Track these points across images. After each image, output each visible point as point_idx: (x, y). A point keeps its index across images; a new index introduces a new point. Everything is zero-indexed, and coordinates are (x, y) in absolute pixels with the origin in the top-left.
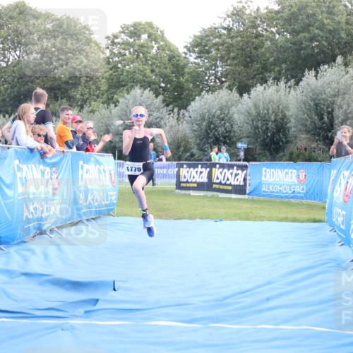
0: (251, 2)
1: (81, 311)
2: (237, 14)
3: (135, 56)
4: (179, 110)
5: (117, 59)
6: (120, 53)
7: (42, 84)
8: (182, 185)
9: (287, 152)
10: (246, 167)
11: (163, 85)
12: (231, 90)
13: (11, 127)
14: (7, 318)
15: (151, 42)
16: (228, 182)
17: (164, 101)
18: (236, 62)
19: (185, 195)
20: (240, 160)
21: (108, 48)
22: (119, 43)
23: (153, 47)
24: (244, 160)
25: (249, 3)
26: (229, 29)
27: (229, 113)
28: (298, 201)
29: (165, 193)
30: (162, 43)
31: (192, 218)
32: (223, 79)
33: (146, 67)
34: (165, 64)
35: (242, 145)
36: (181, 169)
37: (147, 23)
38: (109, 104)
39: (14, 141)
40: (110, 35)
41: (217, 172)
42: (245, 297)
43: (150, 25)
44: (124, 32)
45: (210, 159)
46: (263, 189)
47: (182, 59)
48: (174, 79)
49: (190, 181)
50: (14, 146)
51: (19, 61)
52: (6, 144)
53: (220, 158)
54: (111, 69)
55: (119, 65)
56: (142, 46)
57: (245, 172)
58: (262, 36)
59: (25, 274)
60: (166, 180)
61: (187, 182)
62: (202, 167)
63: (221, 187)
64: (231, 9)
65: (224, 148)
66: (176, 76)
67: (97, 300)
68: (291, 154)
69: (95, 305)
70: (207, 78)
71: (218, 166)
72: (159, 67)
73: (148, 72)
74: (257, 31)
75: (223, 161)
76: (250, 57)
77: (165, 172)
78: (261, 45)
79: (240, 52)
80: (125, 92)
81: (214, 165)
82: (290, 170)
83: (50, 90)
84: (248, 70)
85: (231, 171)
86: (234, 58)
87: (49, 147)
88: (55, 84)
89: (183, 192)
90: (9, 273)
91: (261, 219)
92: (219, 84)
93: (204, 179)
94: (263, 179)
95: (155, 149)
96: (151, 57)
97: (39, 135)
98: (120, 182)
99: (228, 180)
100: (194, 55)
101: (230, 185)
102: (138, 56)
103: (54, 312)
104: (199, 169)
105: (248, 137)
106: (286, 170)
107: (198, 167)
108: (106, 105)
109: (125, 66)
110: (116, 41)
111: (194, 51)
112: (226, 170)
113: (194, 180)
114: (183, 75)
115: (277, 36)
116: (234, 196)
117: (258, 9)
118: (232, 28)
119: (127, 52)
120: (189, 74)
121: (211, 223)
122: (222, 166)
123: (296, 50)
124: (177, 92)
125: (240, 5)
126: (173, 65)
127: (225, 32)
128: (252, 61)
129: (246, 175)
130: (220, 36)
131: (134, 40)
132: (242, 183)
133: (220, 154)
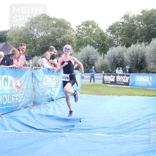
0: (131, 12)
1: (68, 130)
2: (126, 17)
3: (87, 34)
4: (104, 54)
5: (80, 34)
6: (81, 32)
7: (52, 44)
8: (105, 82)
9: (145, 70)
10: (129, 75)
11: (97, 44)
12: (123, 46)
13: (41, 61)
14: (40, 132)
15: (93, 28)
16: (122, 81)
17: (98, 51)
18: (125, 35)
19: (106, 86)
20: (127, 73)
21: (76, 31)
22: (81, 29)
23: (94, 30)
24: (128, 73)
25: (130, 13)
26: (123, 23)
27: (122, 55)
28: (149, 88)
29: (98, 85)
30: (97, 29)
31: (109, 95)
32: (121, 42)
33: (91, 38)
34: (98, 36)
35: (127, 67)
36: (105, 76)
37: (92, 21)
38: (77, 52)
39: (42, 66)
40: (77, 26)
41: (118, 77)
42: (130, 125)
43: (93, 21)
44: (82, 25)
45: (115, 73)
46: (136, 84)
47: (105, 34)
48: (102, 42)
49: (108, 81)
50: (42, 68)
51: (44, 36)
52: (39, 67)
53: (119, 72)
54: (78, 38)
55: (81, 37)
56: (90, 30)
57: (129, 77)
58: (135, 25)
59: (47, 116)
60: (99, 81)
61: (107, 81)
62: (112, 76)
63: (120, 83)
64: (124, 15)
65: (121, 68)
66: (102, 41)
67: (74, 126)
68: (146, 70)
69: (73, 127)
70: (114, 42)
71: (118, 75)
72: (96, 38)
73: (92, 39)
74: (133, 24)
75: (121, 73)
76: (131, 33)
77: (98, 77)
78: (135, 29)
79: (127, 32)
80: (83, 47)
81: (117, 75)
82: (146, 77)
83: (55, 46)
84: (130, 39)
85: (124, 77)
86: (125, 34)
87: (56, 68)
88: (57, 44)
89: (105, 85)
90: (41, 115)
91: (135, 95)
92: (119, 44)
93: (113, 80)
94: (136, 80)
95: (94, 69)
96: (93, 34)
97: (52, 64)
98: (81, 81)
99: (122, 80)
100: (109, 33)
101: (123, 82)
102: (88, 33)
103: (58, 130)
104: (111, 76)
105: (130, 64)
106: (145, 77)
107: (111, 75)
108: (76, 52)
109: (83, 37)
110: (80, 28)
111: (109, 31)
112: (122, 77)
113: (109, 81)
114: (105, 41)
115: (141, 25)
116: (124, 86)
117: (134, 15)
118: (124, 23)
119: (84, 32)
120: (107, 40)
121: (116, 97)
122: (120, 75)
123: (148, 30)
124: (103, 47)
125: (127, 14)
126: (101, 37)
127: (121, 24)
128: (132, 35)
129: (129, 78)
130: (120, 25)
131: (87, 27)
132: (128, 82)
133: (119, 71)
